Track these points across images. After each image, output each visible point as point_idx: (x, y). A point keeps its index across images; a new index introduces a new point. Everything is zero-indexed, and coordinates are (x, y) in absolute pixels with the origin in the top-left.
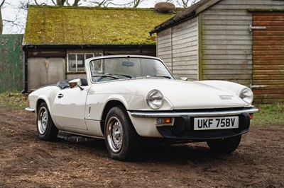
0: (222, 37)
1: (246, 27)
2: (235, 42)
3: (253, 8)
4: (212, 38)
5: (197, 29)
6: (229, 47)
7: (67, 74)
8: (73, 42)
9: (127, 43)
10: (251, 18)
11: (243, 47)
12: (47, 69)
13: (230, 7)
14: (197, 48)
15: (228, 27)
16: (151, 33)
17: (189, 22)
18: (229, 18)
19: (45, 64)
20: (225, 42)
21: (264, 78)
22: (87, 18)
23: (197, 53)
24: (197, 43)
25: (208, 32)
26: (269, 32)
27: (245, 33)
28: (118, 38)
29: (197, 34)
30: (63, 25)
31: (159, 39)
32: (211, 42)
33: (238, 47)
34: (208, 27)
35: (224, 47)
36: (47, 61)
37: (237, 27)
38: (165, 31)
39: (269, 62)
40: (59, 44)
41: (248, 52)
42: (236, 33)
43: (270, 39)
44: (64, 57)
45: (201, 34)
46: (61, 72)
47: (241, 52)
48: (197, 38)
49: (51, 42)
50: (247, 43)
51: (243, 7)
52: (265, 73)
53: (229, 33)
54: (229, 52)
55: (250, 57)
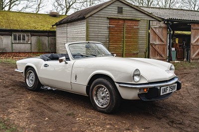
0: (96, 30)
1: (106, 26)
2: (102, 32)
3: (110, 17)
4: (92, 30)
5: (85, 25)
6: (99, 34)
7: (12, 43)
8: (15, 28)
9: (42, 29)
10: (108, 21)
11: (105, 35)
12: (2, 41)
13: (100, 16)
14: (85, 34)
15: (99, 25)
16: (53, 26)
17: (79, 22)
18: (99, 21)
19: (1, 38)
20: (98, 32)
21: (114, 49)
22: (19, 17)
23: (85, 36)
24: (85, 32)
25: (90, 27)
26: (116, 28)
27: (106, 28)
28: (37, 27)
29: (85, 27)
30: (8, 20)
31: (58, 29)
32: (92, 32)
33: (103, 35)
34: (90, 25)
35: (97, 34)
36: (2, 37)
37: (103, 25)
38: (62, 25)
39: (116, 41)
40: (8, 29)
41: (107, 37)
42: (102, 28)
43: (116, 31)
44: (11, 35)
45: (87, 28)
46: (10, 42)
47: (104, 37)
48: (85, 29)
49: (4, 28)
50: (107, 33)
51: (106, 16)
52: (114, 47)
53: (99, 28)
54: (99, 37)
55: (108, 39)
